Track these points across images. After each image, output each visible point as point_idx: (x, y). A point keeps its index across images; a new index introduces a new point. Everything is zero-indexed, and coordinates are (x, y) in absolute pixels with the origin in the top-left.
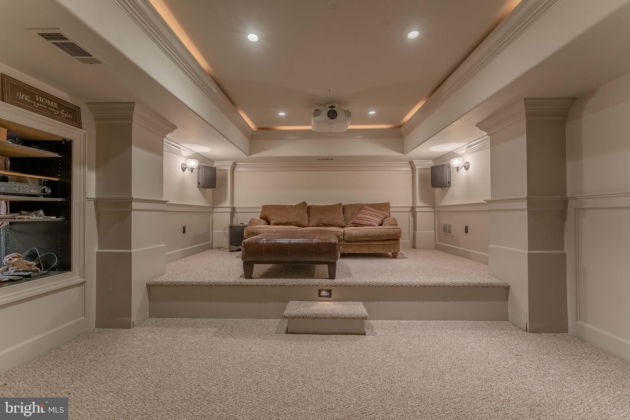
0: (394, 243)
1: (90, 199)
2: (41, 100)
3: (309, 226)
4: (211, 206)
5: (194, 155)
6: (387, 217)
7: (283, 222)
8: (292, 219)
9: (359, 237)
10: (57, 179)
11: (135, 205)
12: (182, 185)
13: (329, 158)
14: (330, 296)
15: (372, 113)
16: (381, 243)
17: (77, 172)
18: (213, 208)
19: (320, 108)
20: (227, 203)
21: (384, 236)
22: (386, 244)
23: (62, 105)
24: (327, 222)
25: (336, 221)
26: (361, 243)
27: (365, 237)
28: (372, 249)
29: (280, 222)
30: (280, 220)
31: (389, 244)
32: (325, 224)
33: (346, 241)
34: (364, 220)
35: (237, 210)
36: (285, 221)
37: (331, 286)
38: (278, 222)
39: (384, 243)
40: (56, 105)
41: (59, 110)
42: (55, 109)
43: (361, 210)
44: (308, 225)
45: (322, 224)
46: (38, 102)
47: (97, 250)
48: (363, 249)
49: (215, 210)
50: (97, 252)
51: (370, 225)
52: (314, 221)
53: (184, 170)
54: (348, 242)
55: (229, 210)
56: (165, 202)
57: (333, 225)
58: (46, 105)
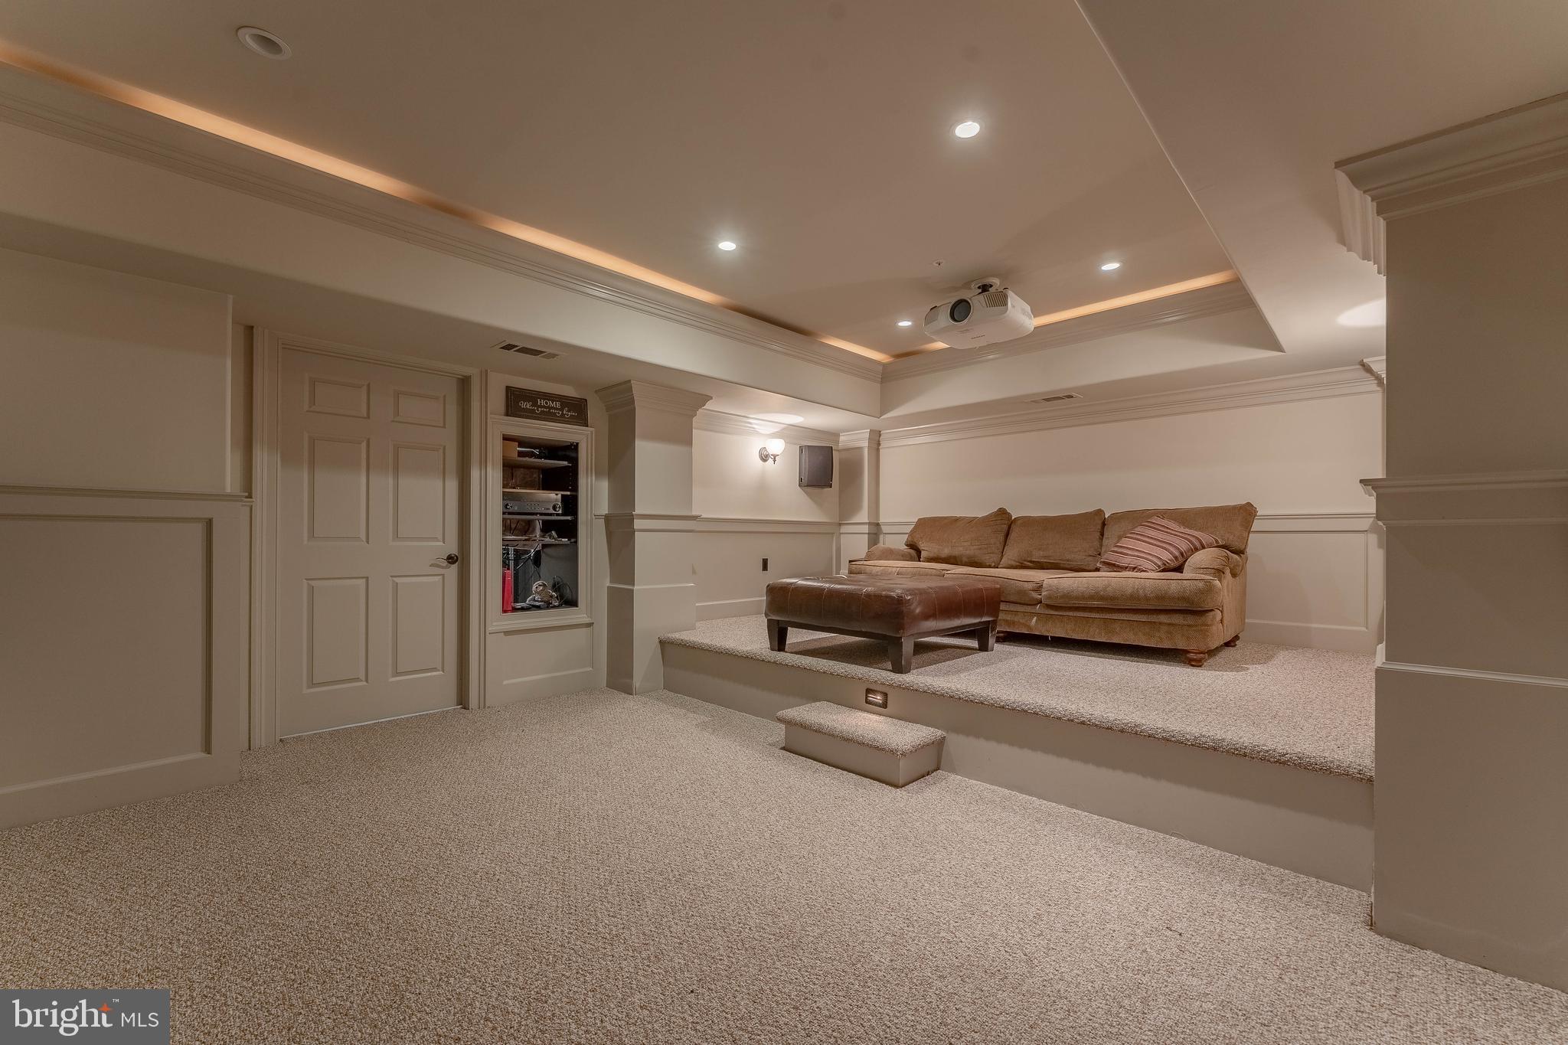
0: (1186, 623)
1: (597, 516)
2: (543, 403)
3: (1001, 566)
4: (837, 521)
5: (784, 429)
6: (1204, 548)
7: (943, 556)
8: (961, 549)
9: (1077, 598)
10: (569, 493)
11: (638, 524)
12: (762, 487)
13: (1060, 395)
14: (884, 705)
15: (1111, 266)
16: (1143, 618)
17: (584, 482)
18: (840, 524)
19: (965, 295)
20: (863, 516)
21: (1147, 599)
22: (1160, 623)
23: (566, 402)
24: (1045, 557)
25: (1068, 557)
26: (1086, 615)
27: (1092, 597)
28: (1117, 633)
29: (935, 556)
30: (936, 550)
31: (1169, 624)
32: (1038, 562)
33: (1049, 606)
34: (1127, 554)
35: (885, 529)
36: (946, 552)
37: (891, 685)
38: (932, 555)
39: (1153, 618)
40: (558, 405)
41: (562, 409)
42: (557, 409)
43: (1136, 529)
44: (999, 564)
45: (1031, 562)
46: (541, 407)
47: (608, 584)
48: (1091, 629)
49: (844, 529)
50: (608, 587)
51: (1134, 568)
52: (1012, 553)
53: (764, 458)
54: (1053, 609)
55: (865, 529)
56: (695, 518)
57: (1062, 565)
58: (548, 407)
